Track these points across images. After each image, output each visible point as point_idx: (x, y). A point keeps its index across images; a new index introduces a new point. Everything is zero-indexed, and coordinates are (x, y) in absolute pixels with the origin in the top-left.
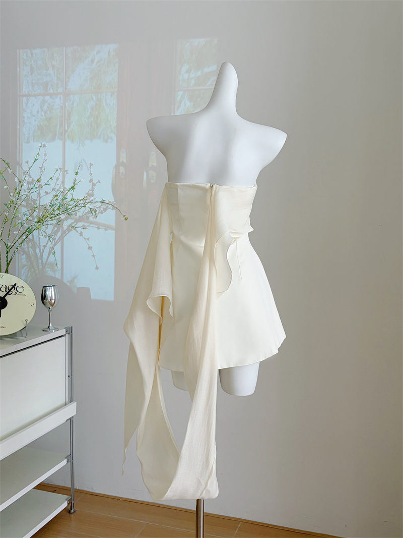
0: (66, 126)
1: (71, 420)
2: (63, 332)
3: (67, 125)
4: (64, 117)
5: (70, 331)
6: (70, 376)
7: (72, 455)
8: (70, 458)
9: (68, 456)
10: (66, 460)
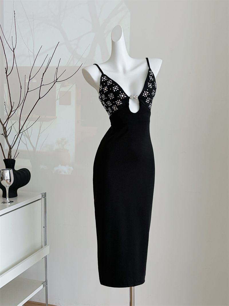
1: (46, 258)
2: (40, 197)
5: (44, 195)
6: (45, 227)
7: (46, 281)
8: (45, 283)
9: (44, 282)
10: (42, 285)
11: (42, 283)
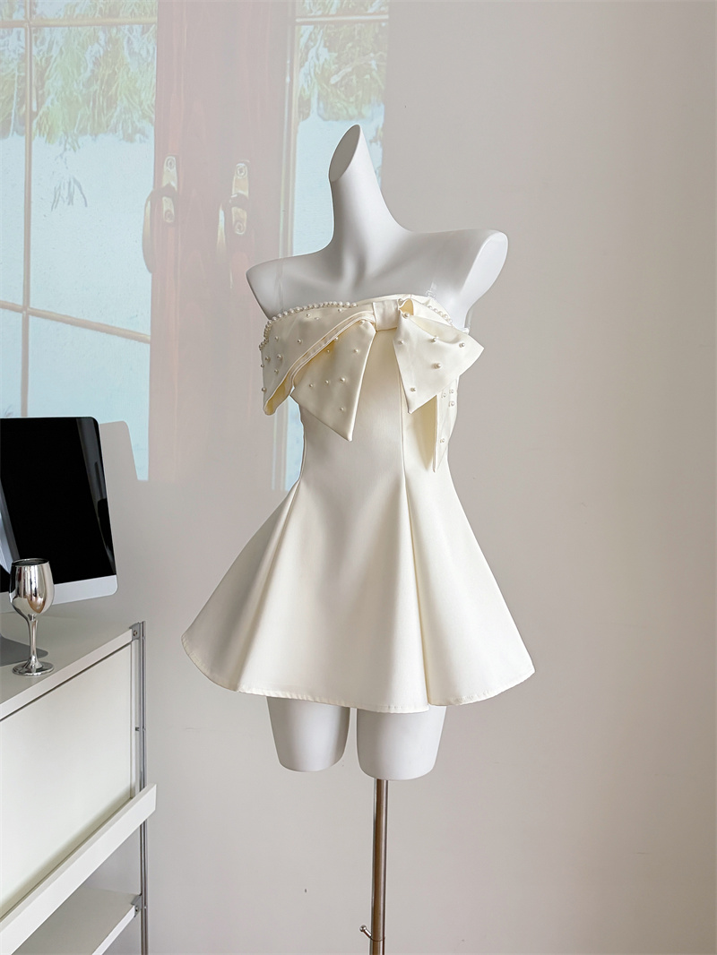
0: (34, 104)
1: (143, 829)
3: (37, 100)
4: (28, 81)
5: (139, 632)
7: (144, 894)
8: (141, 902)
9: (136, 898)
10: (133, 909)
11: (131, 900)
